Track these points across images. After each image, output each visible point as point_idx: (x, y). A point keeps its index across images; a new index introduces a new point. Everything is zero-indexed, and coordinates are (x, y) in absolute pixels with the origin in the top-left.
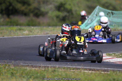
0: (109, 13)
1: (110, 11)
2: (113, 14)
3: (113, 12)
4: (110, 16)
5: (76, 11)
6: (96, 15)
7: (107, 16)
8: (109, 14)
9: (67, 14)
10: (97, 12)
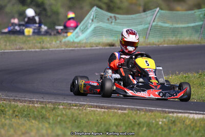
1: (112, 15)
2: (116, 20)
3: (117, 16)
4: (112, 22)
6: (92, 21)
7: (107, 22)
8: (110, 19)
10: (93, 17)
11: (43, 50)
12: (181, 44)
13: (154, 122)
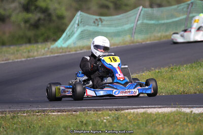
0: (97, 20)
1: (98, 17)
2: (102, 22)
3: (102, 18)
4: (98, 25)
5: (55, 9)
6: (78, 25)
8: (96, 22)
9: (42, 16)
10: (79, 21)
13: (99, 120)
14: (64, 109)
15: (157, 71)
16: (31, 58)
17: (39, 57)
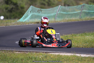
0: (39, 10)
1: (40, 9)
2: (41, 11)
4: (39, 12)
5: (20, 4)
6: (30, 12)
7: (37, 12)
9: (14, 7)
10: (31, 10)
11: (7, 26)
12: (70, 21)
13: (38, 57)
14: (22, 51)
15: (66, 36)
16: (8, 26)
17: (12, 26)
